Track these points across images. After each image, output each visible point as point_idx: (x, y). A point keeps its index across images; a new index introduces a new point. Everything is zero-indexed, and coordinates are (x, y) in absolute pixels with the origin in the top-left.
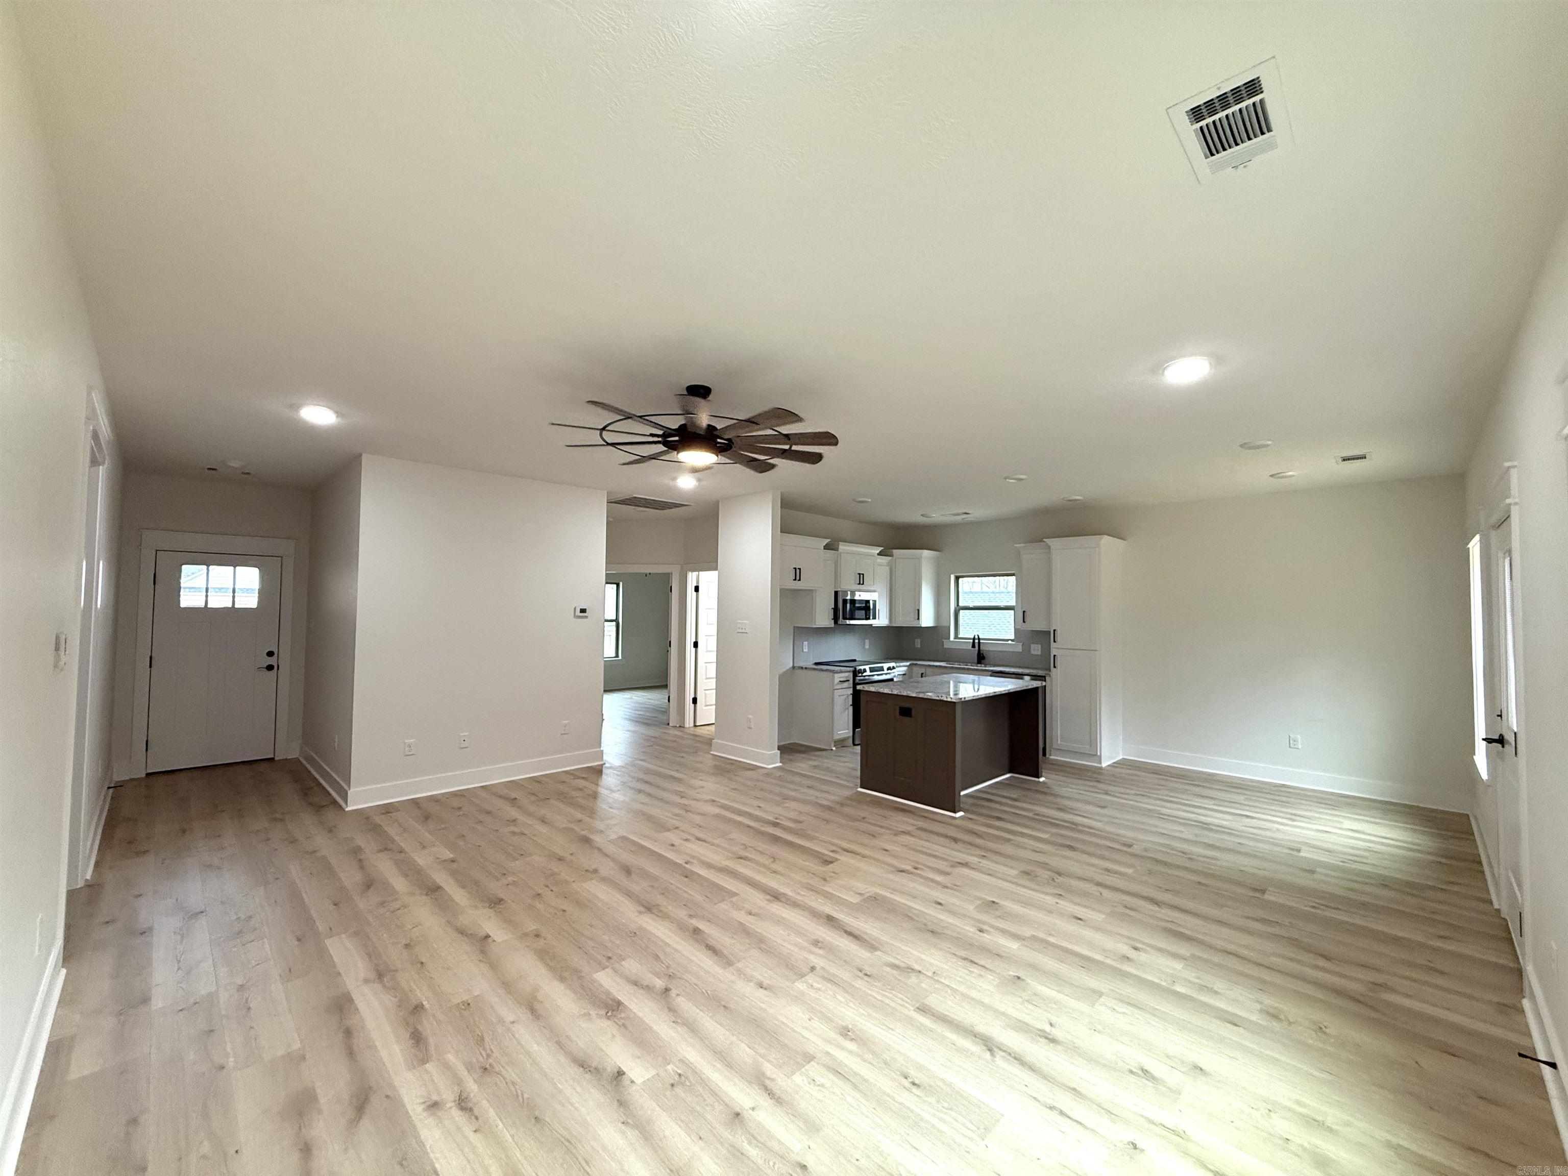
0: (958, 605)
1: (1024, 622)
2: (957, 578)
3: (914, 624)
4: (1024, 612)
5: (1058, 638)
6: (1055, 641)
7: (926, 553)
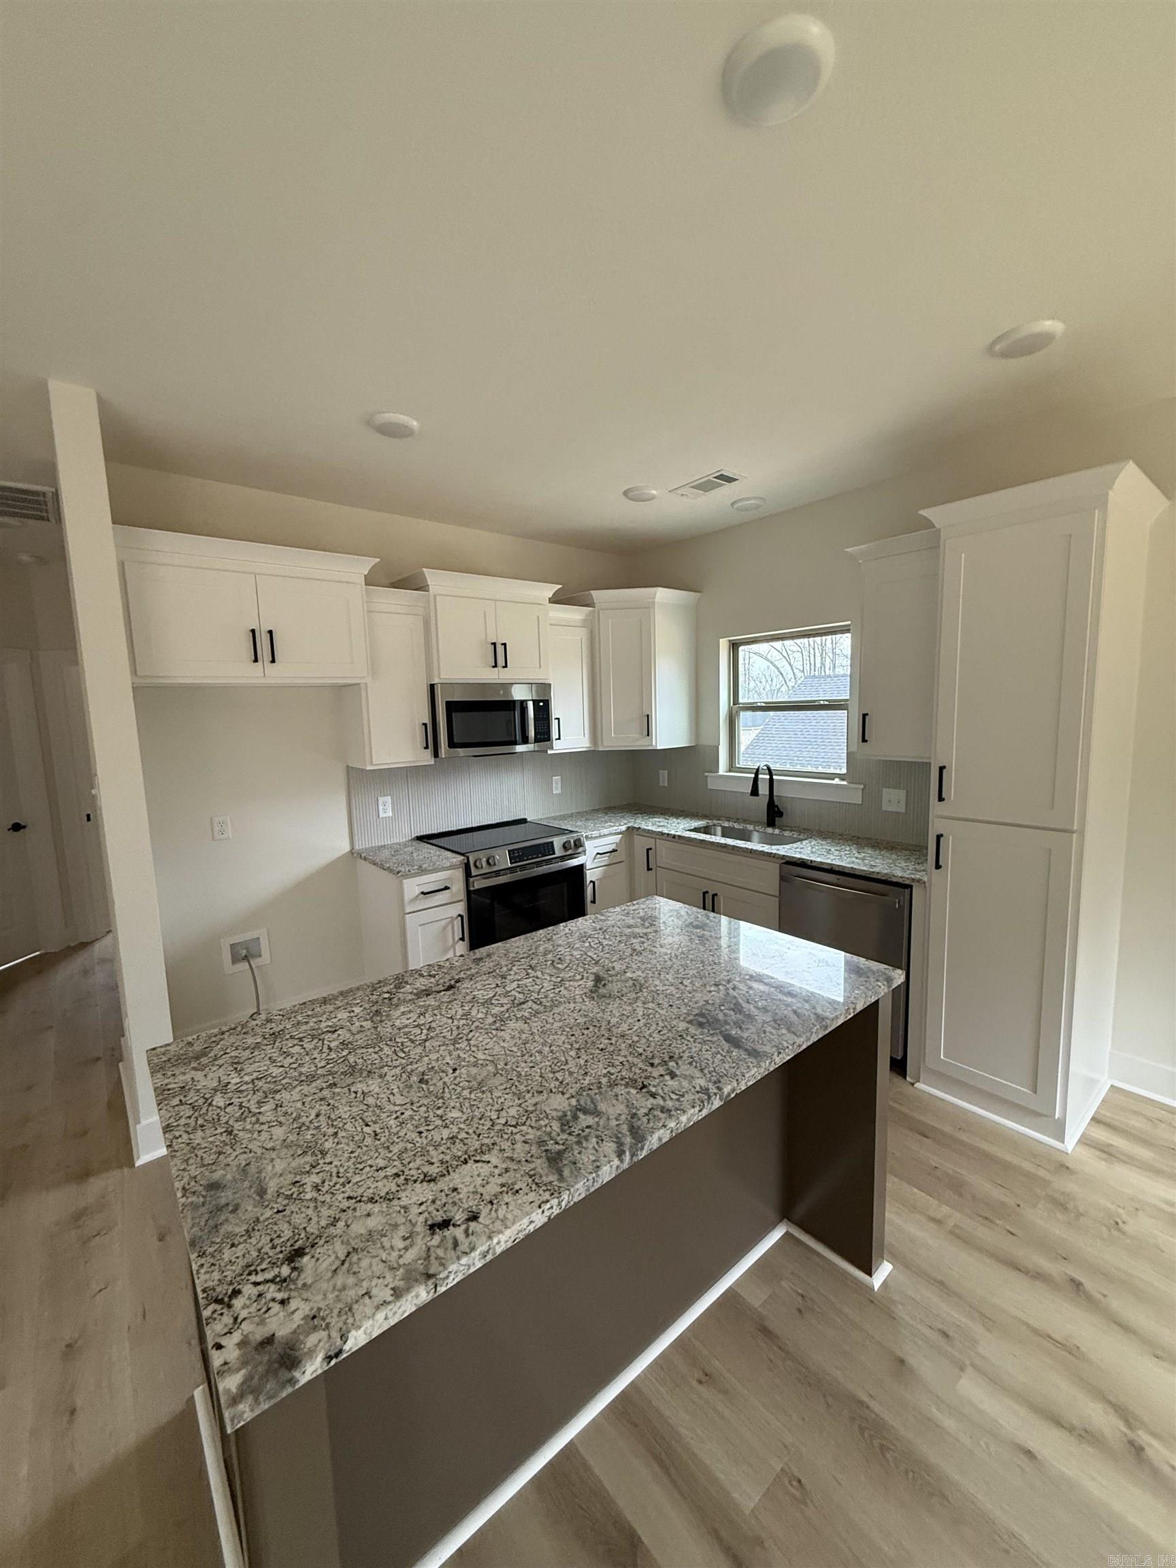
0: (736, 702)
1: (864, 740)
2: (735, 646)
3: (641, 744)
4: (864, 716)
5: (950, 790)
6: (941, 799)
7: (662, 595)
